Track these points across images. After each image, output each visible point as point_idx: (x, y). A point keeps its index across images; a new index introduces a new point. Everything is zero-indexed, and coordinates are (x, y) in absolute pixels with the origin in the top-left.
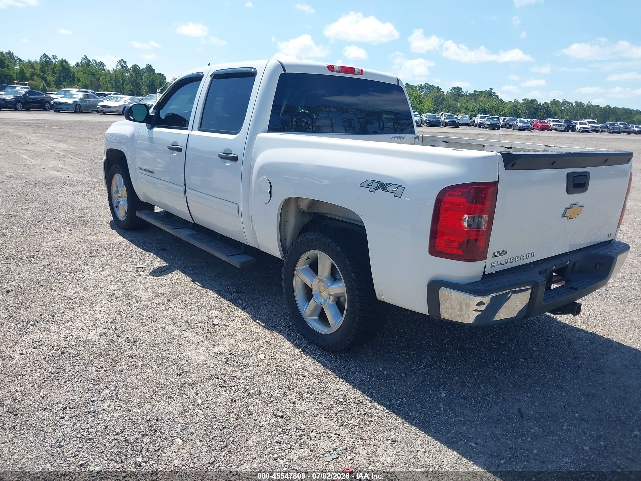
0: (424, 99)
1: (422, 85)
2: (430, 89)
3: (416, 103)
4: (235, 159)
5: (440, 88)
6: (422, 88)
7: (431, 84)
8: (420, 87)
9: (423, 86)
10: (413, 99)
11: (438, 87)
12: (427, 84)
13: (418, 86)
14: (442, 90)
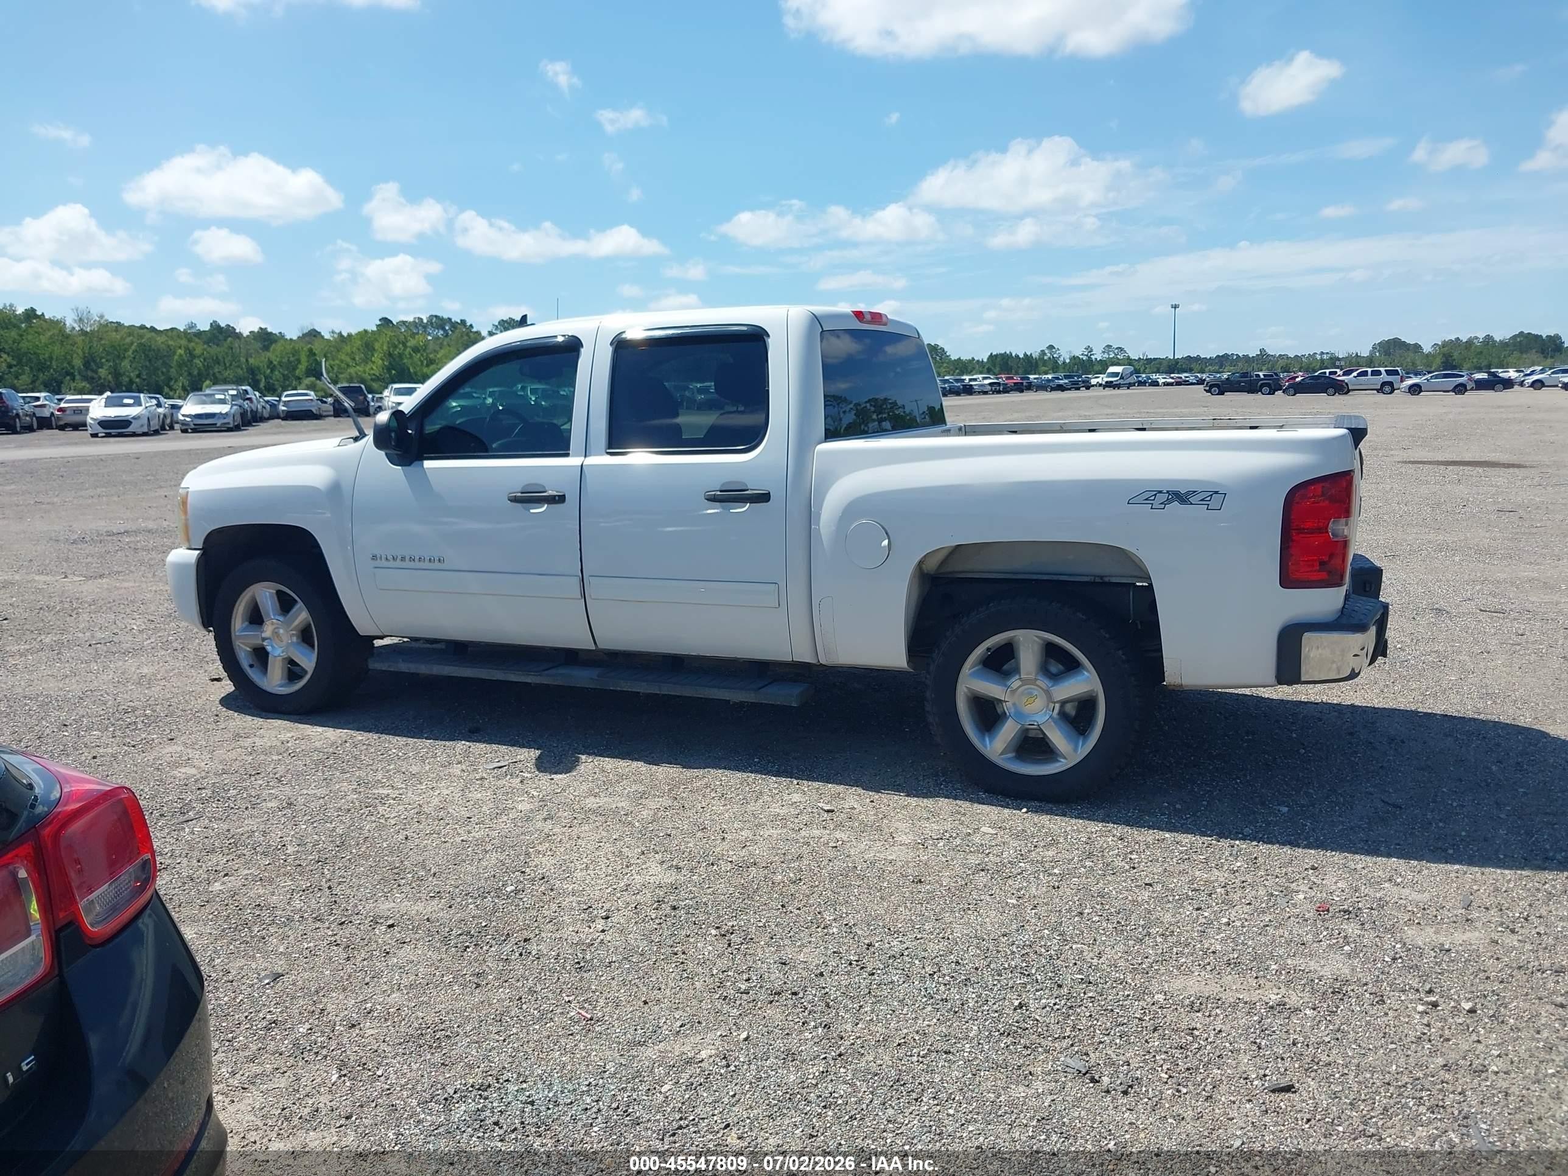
0: (436, 352)
1: (422, 319)
2: (443, 329)
3: (419, 363)
4: (765, 497)
5: (468, 324)
6: (425, 327)
7: (445, 317)
8: (418, 323)
9: (425, 321)
10: (410, 354)
11: (463, 322)
12: (436, 316)
13: (414, 322)
14: (474, 330)
